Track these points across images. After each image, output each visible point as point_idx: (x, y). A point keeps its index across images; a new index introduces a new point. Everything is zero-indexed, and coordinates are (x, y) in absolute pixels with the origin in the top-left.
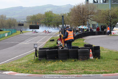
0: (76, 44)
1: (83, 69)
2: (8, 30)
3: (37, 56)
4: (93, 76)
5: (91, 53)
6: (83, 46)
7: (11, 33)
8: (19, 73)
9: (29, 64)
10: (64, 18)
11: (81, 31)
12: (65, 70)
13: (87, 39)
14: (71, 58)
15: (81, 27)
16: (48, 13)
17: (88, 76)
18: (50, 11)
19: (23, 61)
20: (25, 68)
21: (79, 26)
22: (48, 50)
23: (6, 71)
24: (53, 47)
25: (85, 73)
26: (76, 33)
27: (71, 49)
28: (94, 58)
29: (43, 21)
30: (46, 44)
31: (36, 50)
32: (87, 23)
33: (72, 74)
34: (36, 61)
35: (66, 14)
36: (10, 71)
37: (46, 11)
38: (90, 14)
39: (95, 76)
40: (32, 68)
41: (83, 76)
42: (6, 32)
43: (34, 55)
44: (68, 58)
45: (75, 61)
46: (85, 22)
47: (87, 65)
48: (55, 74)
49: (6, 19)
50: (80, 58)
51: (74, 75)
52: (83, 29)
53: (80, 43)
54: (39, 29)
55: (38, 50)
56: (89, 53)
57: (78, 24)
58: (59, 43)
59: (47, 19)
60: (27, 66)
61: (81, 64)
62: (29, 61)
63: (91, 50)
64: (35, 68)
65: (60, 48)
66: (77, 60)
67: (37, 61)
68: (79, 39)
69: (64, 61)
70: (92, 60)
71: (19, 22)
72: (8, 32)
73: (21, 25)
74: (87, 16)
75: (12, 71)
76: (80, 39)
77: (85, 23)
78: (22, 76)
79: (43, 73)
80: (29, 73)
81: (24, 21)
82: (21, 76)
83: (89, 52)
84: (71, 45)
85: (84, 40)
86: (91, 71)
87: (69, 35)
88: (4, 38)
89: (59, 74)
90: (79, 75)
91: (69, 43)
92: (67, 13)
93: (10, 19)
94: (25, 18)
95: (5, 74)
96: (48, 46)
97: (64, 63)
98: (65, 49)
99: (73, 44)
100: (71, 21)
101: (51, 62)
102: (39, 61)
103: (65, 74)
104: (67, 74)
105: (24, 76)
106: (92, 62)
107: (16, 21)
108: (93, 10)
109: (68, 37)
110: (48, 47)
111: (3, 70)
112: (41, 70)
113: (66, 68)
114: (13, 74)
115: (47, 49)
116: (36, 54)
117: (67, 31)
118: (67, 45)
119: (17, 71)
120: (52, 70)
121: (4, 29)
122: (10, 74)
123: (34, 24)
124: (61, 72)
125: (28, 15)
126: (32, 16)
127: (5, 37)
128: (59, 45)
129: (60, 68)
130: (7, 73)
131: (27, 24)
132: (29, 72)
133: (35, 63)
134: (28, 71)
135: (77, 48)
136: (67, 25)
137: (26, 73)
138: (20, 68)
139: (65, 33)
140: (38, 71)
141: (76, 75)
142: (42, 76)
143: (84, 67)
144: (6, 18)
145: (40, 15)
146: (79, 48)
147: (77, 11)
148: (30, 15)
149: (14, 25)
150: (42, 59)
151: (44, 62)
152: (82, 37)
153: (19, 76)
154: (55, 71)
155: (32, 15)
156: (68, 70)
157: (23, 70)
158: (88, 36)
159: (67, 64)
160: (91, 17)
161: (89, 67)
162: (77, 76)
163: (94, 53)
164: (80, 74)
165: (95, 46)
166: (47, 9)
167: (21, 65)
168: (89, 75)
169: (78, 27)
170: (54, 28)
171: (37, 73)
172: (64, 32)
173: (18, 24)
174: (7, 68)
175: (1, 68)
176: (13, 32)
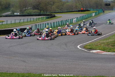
2: (95, 10)
7: (98, 13)
8: (106, 52)
19: (109, 40)
20: (112, 47)
23: (94, 49)
36: (98, 50)
42: (93, 12)
60: (114, 45)
71: (106, 2)
78: (109, 55)
81: (110, 1)
82: (108, 55)
88: (92, 18)
105: (111, 55)
111: (91, 49)
114: (101, 53)
119: (104, 50)
121: (92, 9)
122: (97, 52)
127: (92, 16)
130: (94, 51)
131: (114, 4)
137: (113, 52)
138: (107, 47)
149: (101, 5)
153: (106, 55)
157: (110, 49)
167: (108, 44)
173: (105, 4)
174: (94, 47)
175: (89, 47)
176: (100, 11)
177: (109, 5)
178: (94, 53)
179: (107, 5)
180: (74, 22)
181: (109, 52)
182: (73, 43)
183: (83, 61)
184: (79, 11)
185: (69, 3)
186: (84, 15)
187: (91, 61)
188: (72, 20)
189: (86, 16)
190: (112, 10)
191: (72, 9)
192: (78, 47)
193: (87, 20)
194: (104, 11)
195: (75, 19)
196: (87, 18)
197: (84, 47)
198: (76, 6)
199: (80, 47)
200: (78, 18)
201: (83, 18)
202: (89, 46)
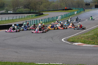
2: (77, 9)
8: (87, 44)
19: (89, 34)
20: (91, 40)
23: (76, 42)
36: (79, 42)
40: (97, 40)
42: (75, 10)
62: (95, 34)
71: (86, 2)
78: (89, 47)
81: (90, 1)
82: (88, 46)
88: (74, 15)
95: (75, 45)
105: (91, 47)
107: (84, 1)
111: (73, 42)
114: (81, 45)
119: (84, 43)
122: (79, 45)
127: (74, 14)
130: (76, 44)
131: (93, 4)
132: (95, 44)
134: (94, 43)
137: (92, 44)
138: (87, 40)
149: (82, 5)
153: (87, 46)
157: (90, 42)
167: (88, 38)
173: (85, 4)
174: (76, 40)
175: (72, 40)
176: (81, 10)
177: (89, 4)
178: (76, 45)
179: (87, 5)
182: (58, 37)
183: (66, 52)
184: (63, 10)
185: (54, 3)
186: (68, 13)
187: (73, 52)
188: (57, 17)
189: (69, 14)
190: (92, 9)
191: (58, 8)
192: (63, 40)
194: (84, 10)
195: (60, 17)
196: (70, 16)
197: (67, 40)
198: (61, 6)
199: (64, 40)
200: (62, 15)
201: (66, 16)
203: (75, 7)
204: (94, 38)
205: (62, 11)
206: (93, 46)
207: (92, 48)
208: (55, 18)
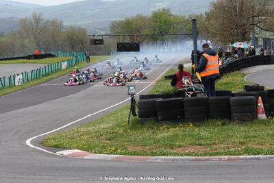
0: (225, 84)
1: (242, 143)
2: (68, 54)
3: (135, 115)
4: (265, 159)
5: (261, 104)
6: (242, 90)
7: (74, 61)
8: (95, 153)
9: (116, 133)
10: (197, 26)
11: (236, 55)
12: (200, 145)
13: (251, 72)
14: (213, 118)
15: (237, 45)
16: (160, 13)
17: (255, 158)
18: (164, 10)
19: (102, 126)
20: (108, 142)
21: (232, 43)
22: (161, 100)
23: (65, 148)
24: (173, 92)
25: (247, 152)
26: (226, 59)
27: (215, 97)
28: (267, 116)
29: (148, 33)
30: (156, 86)
31: (133, 101)
32: (251, 36)
33: (217, 154)
34: (133, 126)
35: (202, 15)
36: (74, 149)
37: (155, 9)
38: (258, 15)
39: (271, 158)
40: (123, 141)
41: (241, 159)
42: (63, 58)
43: (129, 110)
44: (208, 118)
45: (224, 124)
46: (245, 33)
47: (252, 134)
48: (176, 154)
49: (64, 30)
50: (235, 116)
51: (221, 157)
52: (243, 50)
53: (235, 83)
54: (139, 51)
55: (137, 99)
56: (257, 106)
57: (231, 39)
58: (186, 83)
59: (157, 29)
60: (112, 136)
61: (238, 131)
62: (117, 125)
63: (260, 97)
64: (131, 141)
65: (189, 95)
66: (227, 122)
67: (135, 125)
68: (233, 73)
69: (197, 124)
70: (263, 122)
71: (94, 36)
72: (69, 58)
73: (97, 42)
74: (251, 19)
75: (77, 148)
76: (236, 72)
77: (246, 36)
78: (101, 160)
79: (149, 152)
80: (117, 154)
81: (103, 33)
82: (97, 160)
83: (257, 103)
84: (213, 87)
85: (244, 75)
86: (260, 147)
87: (209, 63)
88: (60, 73)
89: (187, 155)
90: (232, 157)
91: (209, 82)
92: (204, 13)
93: (73, 28)
94: (107, 25)
95: (62, 156)
96: (160, 90)
97: (197, 129)
98: (200, 96)
99: (220, 85)
100: (214, 31)
101: (168, 128)
102: (140, 125)
103: (201, 155)
104: (205, 155)
105: (106, 161)
106: (263, 127)
107: (86, 32)
108: (265, 5)
109: (207, 70)
110: (160, 93)
111: (58, 147)
112: (146, 145)
113: (203, 142)
114: (81, 155)
115: (159, 96)
116: (133, 109)
117: (205, 55)
118: (205, 89)
119: (89, 149)
120: (170, 146)
121: (60, 53)
122: (73, 155)
123: (127, 40)
124: (192, 150)
125: (114, 20)
126: (122, 22)
127: (61, 69)
128: (186, 89)
129: (188, 140)
130: (66, 153)
131: (112, 40)
132: (118, 151)
133: (130, 129)
134: (116, 149)
135: (229, 93)
136: (204, 42)
137: (111, 153)
138: (96, 142)
139: (201, 60)
140: (138, 148)
141: (227, 157)
142: (148, 159)
143: (246, 138)
144: (63, 28)
145: (141, 18)
146: (233, 95)
147: (227, 9)
148: (118, 19)
149: (82, 44)
150: (146, 120)
151: (152, 128)
152: (239, 69)
153: (94, 160)
154: (177, 149)
155: (123, 19)
156: (208, 144)
157: (104, 147)
158: (254, 65)
159: (205, 132)
160: (259, 22)
161: (255, 137)
162: (228, 160)
163: (267, 105)
164: (235, 155)
165: (271, 88)
166: (157, 5)
167: (98, 135)
168: (257, 156)
169: (230, 45)
170: (173, 49)
171: (135, 153)
172: (197, 57)
173: (91, 40)
174: (65, 142)
175: (53, 143)
176: (79, 58)
177: (101, 42)
178: (66, 157)
179: (95, 44)
180: (17, 84)
181: (100, 153)
182: (15, 134)
183: (39, 177)
184: (29, 57)
185: (5, 39)
186: (42, 66)
187: (58, 176)
188: (12, 78)
189: (47, 68)
190: (109, 54)
191: (13, 53)
192: (28, 142)
193: (48, 77)
194: (88, 58)
195: (21, 77)
196: (49, 74)
197: (42, 143)
198: (23, 46)
199: (32, 142)
200: (26, 73)
201: (38, 75)
202: (54, 140)
203: (62, 50)
204: (116, 137)
205: (24, 60)
206: (114, 158)
207: (109, 164)
208: (7, 80)
